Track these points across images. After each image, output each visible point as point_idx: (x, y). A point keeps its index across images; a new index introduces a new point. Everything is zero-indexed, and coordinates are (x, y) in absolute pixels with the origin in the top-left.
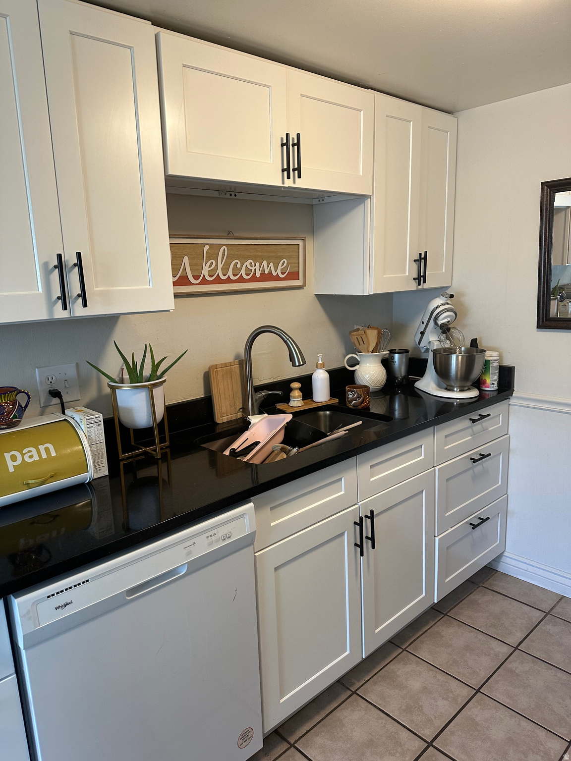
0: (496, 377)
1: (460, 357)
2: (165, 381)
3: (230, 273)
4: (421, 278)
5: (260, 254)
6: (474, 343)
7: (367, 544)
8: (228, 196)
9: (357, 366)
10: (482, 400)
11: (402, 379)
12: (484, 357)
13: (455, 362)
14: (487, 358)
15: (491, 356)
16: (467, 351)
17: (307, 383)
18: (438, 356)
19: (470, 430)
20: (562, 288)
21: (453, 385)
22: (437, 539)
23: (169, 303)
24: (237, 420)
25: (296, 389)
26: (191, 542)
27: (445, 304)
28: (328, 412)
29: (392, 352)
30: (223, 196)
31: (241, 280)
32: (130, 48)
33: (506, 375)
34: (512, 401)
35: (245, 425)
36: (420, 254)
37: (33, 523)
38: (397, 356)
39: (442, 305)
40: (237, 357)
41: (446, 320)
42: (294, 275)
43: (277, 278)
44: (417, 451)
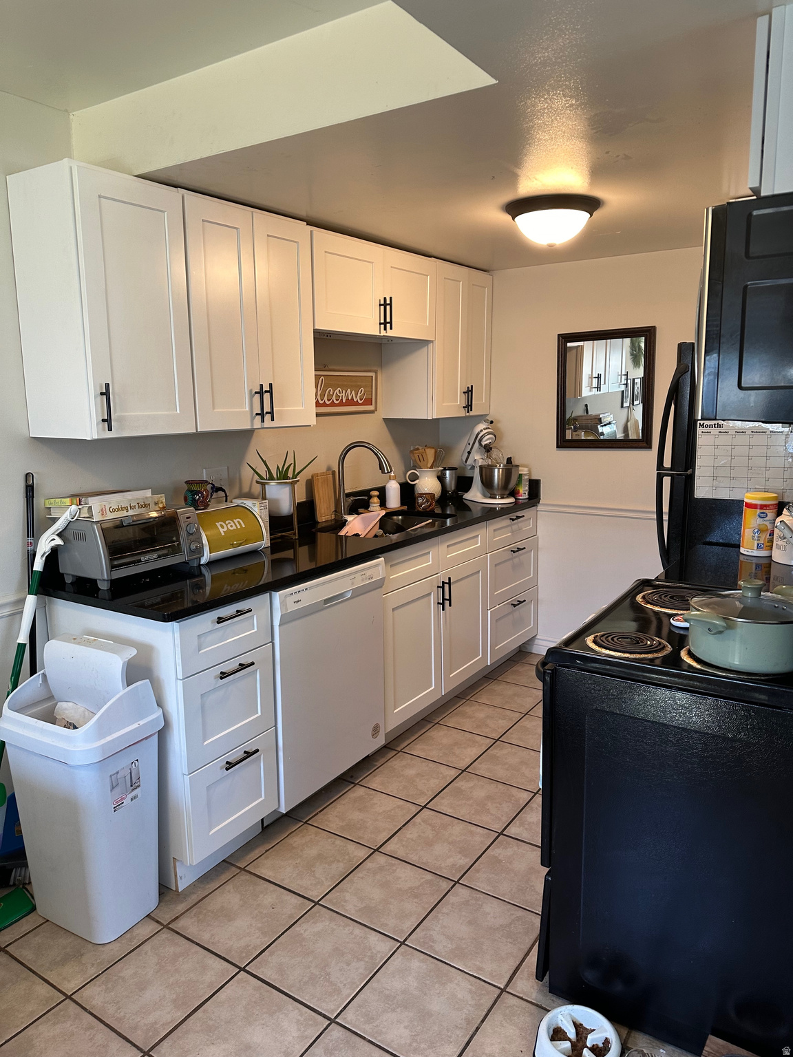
0: (527, 488)
1: (501, 470)
2: (298, 481)
3: (326, 399)
4: (469, 407)
5: (346, 383)
6: (509, 460)
7: (447, 603)
8: (325, 337)
9: (417, 482)
10: (517, 506)
11: (452, 493)
12: (518, 470)
13: (497, 474)
14: (520, 473)
15: (523, 471)
16: (504, 466)
17: (382, 492)
18: (484, 469)
19: (510, 528)
20: (575, 419)
21: (496, 493)
22: (489, 612)
23: (312, 420)
24: (331, 520)
25: (375, 496)
26: (352, 577)
27: (487, 428)
28: (400, 517)
29: (445, 469)
30: (322, 337)
31: (333, 404)
32: (297, 242)
33: (534, 486)
34: (540, 507)
35: (343, 523)
36: (468, 387)
37: (234, 573)
38: (448, 472)
39: (484, 429)
40: (329, 469)
41: (488, 442)
42: (368, 402)
43: (357, 404)
44: (475, 539)
